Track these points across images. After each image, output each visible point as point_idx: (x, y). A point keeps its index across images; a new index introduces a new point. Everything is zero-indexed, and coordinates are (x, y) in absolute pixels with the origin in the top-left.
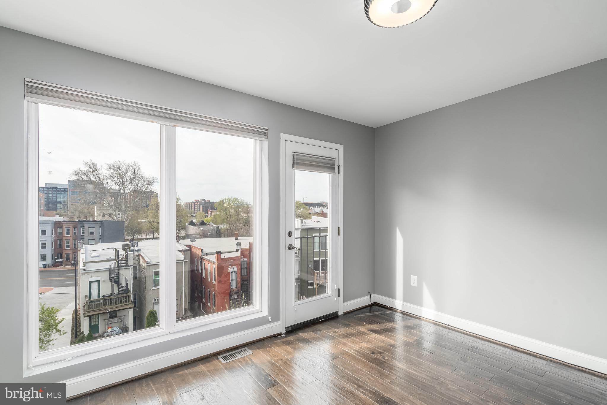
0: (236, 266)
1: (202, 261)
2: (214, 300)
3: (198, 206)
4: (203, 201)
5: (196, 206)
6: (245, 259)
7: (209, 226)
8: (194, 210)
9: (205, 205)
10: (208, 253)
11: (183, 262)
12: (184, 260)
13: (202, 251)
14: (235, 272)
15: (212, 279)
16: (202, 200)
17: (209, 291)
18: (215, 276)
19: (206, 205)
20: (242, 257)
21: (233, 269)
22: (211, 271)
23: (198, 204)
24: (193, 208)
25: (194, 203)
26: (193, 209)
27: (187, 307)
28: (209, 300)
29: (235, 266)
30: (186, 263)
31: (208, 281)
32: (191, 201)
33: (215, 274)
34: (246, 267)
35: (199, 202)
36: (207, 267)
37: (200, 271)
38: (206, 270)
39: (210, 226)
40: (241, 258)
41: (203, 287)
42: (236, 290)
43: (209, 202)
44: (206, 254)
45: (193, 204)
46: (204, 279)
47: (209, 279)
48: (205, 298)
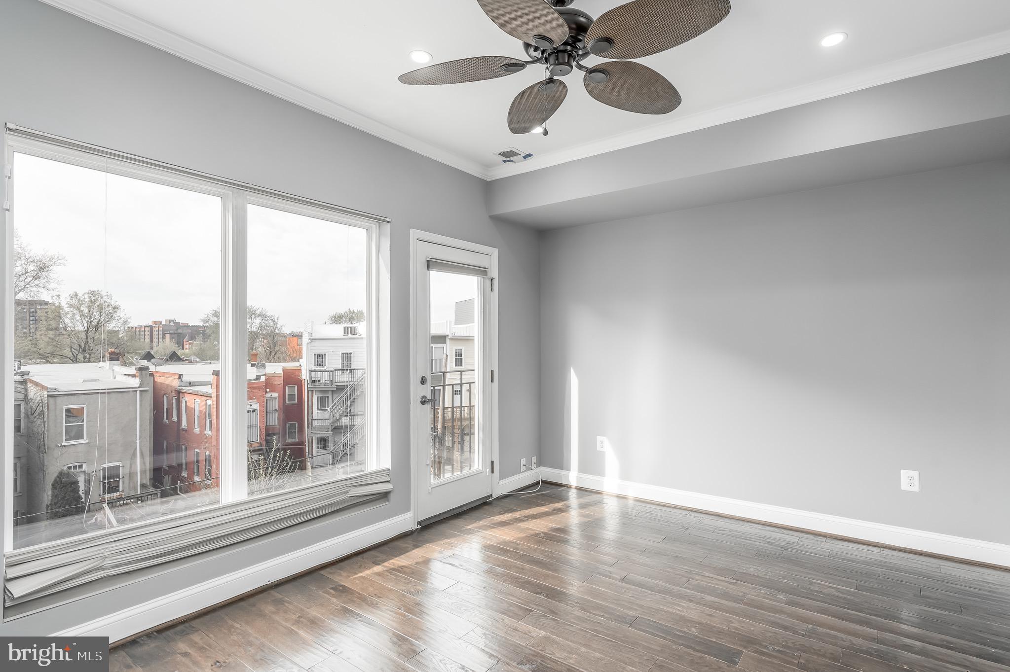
0: (256, 400)
1: (181, 398)
2: (207, 467)
3: (161, 333)
4: (171, 324)
5: (155, 333)
6: (275, 395)
7: (189, 362)
8: (152, 340)
9: (177, 330)
10: (193, 382)
11: (138, 392)
12: (139, 387)
13: (179, 378)
14: (253, 411)
15: (203, 427)
16: (170, 321)
17: (198, 453)
18: (211, 422)
19: (179, 331)
20: (268, 390)
21: (251, 405)
22: (200, 411)
23: (161, 329)
24: (147, 337)
25: (151, 327)
26: (148, 340)
27: (147, 481)
28: (196, 471)
29: (254, 401)
30: (144, 394)
31: (194, 433)
32: (144, 324)
33: (210, 416)
34: (276, 410)
35: (163, 325)
36: (190, 405)
37: (175, 418)
38: (190, 412)
39: (191, 362)
40: (266, 392)
41: (183, 447)
42: (257, 445)
43: (186, 326)
44: (190, 383)
45: (148, 329)
46: (184, 432)
47: (197, 430)
48: (186, 469)
